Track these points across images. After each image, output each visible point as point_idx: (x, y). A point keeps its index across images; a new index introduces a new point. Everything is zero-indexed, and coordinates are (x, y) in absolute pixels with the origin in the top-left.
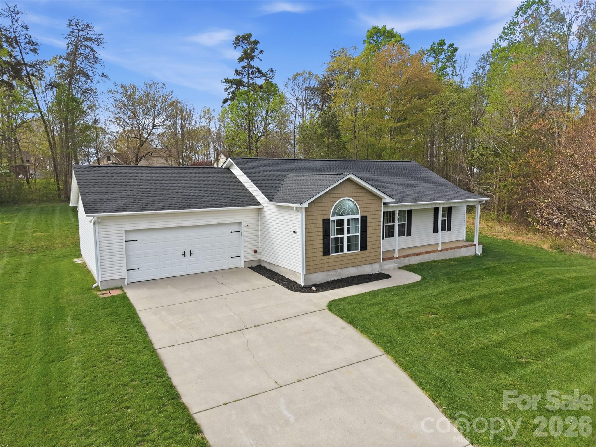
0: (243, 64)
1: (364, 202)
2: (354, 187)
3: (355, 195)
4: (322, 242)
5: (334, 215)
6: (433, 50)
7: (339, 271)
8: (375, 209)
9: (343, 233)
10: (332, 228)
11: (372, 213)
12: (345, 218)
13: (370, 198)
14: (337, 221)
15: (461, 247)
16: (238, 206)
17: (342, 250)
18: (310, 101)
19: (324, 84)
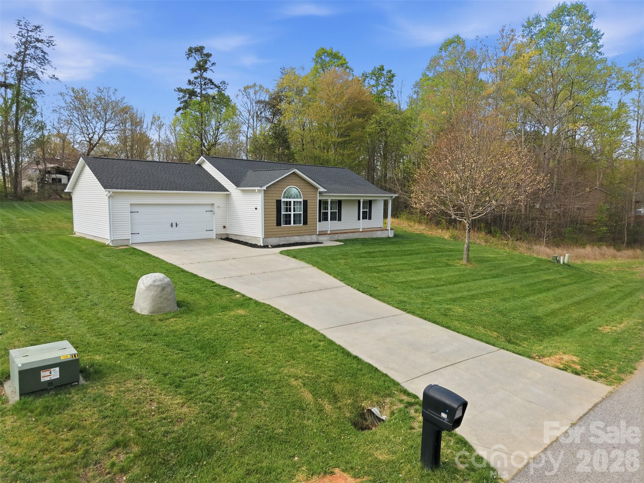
0: (196, 74)
1: (305, 190)
2: (298, 179)
3: (299, 184)
4: (275, 216)
5: (284, 198)
6: (373, 74)
7: (288, 238)
8: (313, 196)
9: (290, 211)
10: (283, 207)
11: (311, 199)
12: (292, 200)
13: (310, 187)
14: (287, 202)
15: (377, 230)
16: (212, 191)
17: (290, 224)
18: (261, 113)
19: (274, 99)
